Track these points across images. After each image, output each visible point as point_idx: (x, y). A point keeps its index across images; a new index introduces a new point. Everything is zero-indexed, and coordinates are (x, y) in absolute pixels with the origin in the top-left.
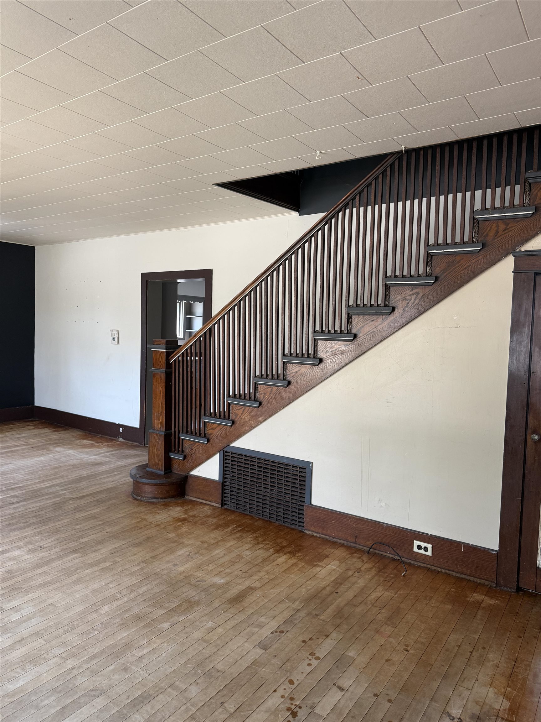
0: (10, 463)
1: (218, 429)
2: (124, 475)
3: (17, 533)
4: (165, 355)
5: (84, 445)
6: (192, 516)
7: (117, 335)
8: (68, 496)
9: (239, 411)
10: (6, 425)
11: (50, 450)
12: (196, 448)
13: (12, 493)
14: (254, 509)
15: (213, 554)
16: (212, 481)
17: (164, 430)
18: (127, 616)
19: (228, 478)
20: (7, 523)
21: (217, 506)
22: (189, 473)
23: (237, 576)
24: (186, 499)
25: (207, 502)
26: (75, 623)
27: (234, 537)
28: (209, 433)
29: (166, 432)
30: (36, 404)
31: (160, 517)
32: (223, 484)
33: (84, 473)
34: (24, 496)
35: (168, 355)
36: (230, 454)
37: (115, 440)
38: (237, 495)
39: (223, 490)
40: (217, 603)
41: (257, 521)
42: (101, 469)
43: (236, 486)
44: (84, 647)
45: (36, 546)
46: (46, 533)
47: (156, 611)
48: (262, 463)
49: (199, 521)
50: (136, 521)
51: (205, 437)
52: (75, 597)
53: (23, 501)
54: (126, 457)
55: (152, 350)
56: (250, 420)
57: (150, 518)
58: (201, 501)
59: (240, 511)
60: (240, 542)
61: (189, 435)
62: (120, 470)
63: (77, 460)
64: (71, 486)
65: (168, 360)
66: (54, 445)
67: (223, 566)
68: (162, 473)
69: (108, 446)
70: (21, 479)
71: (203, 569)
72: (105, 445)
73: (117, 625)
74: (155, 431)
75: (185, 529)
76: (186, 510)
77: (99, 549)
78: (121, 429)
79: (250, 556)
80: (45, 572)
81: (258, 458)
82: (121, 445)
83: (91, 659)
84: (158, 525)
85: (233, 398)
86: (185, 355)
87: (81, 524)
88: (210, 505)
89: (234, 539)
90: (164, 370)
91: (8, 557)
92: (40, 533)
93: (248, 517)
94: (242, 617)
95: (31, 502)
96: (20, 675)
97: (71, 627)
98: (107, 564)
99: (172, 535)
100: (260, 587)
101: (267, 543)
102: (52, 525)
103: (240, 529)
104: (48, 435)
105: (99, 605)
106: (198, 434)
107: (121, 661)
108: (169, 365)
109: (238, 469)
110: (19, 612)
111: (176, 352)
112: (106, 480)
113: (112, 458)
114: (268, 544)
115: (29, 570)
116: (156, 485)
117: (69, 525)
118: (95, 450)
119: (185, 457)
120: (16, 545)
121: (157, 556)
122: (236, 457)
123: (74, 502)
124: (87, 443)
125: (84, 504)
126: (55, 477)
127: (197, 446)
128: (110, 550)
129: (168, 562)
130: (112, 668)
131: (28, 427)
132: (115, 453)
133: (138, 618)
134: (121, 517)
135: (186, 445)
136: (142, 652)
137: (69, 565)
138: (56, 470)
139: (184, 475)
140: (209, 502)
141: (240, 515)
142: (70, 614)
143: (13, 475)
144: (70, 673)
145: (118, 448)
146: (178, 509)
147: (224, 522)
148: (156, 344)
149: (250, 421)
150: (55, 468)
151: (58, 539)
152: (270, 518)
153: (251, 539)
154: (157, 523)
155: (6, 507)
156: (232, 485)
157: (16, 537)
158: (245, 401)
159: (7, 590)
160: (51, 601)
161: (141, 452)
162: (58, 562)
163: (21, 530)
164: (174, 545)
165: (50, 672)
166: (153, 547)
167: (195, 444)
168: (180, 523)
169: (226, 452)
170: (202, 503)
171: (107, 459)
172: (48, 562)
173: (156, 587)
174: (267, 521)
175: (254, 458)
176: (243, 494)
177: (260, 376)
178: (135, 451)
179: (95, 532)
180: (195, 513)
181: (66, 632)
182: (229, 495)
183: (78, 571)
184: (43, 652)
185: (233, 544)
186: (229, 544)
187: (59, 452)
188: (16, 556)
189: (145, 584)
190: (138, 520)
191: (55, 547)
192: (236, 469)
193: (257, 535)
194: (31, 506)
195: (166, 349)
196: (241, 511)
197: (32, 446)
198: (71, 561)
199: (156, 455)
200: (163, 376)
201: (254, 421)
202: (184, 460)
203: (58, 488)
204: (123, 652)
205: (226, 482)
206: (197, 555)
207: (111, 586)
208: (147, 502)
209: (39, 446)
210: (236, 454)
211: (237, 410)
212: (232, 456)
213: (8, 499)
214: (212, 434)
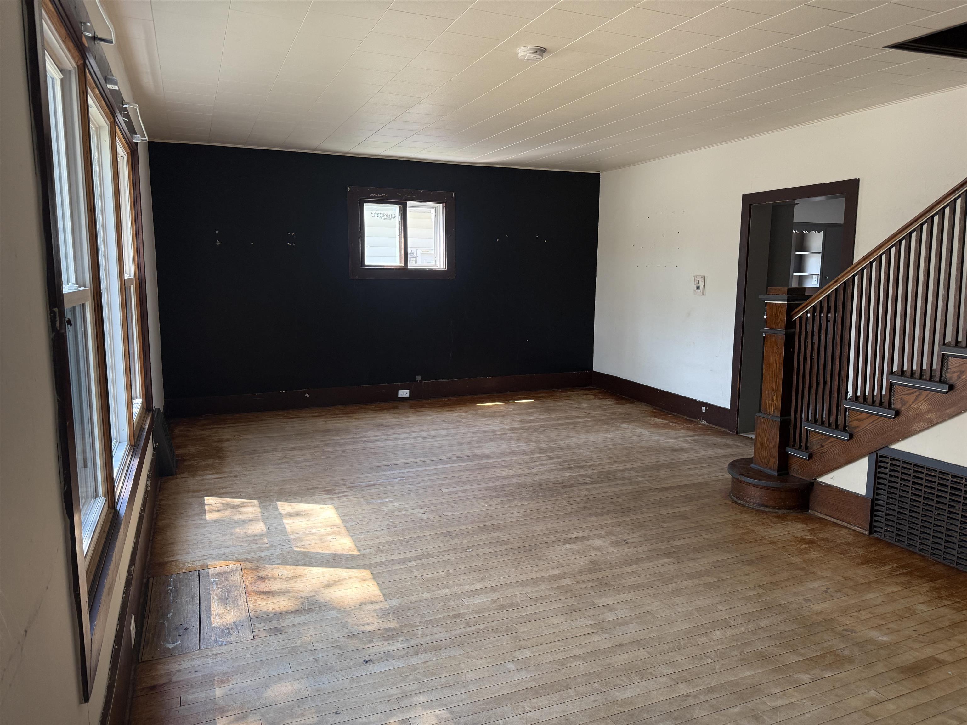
0: (574, 437)
1: (870, 420)
2: (714, 469)
3: (595, 519)
4: (785, 309)
5: (656, 424)
6: (824, 539)
7: (703, 283)
8: (647, 485)
9: (909, 396)
10: (562, 392)
11: (616, 426)
12: (830, 445)
13: (582, 472)
14: (928, 547)
15: (864, 598)
16: (855, 496)
17: (779, 414)
18: (748, 651)
19: (881, 495)
20: (582, 505)
21: (862, 532)
22: (815, 479)
23: (909, 637)
24: (810, 514)
25: (845, 524)
26: (682, 643)
27: (898, 581)
28: (853, 426)
29: (783, 418)
30: (595, 369)
31: (776, 532)
32: (873, 503)
33: (663, 459)
34: (595, 477)
35: (791, 309)
36: (888, 460)
37: (695, 422)
38: (898, 521)
39: (873, 510)
40: (880, 668)
41: (933, 565)
42: (683, 457)
43: (896, 508)
44: (697, 674)
45: (619, 538)
46: (628, 525)
47: (787, 655)
48: (948, 480)
49: (835, 548)
50: (741, 532)
51: (845, 430)
52: (676, 611)
53: (596, 482)
54: (714, 446)
55: (766, 302)
56: (928, 411)
57: (761, 530)
58: (834, 520)
59: (902, 546)
60: (907, 590)
61: (818, 425)
62: (707, 461)
63: (651, 442)
64: (648, 473)
65: (789, 316)
66: (621, 421)
67: (883, 618)
68: (776, 474)
69: (687, 429)
70: (589, 456)
71: (851, 615)
72: (684, 427)
73: (735, 659)
74: (765, 416)
75: (814, 555)
76: (813, 530)
77: (698, 559)
78: (704, 409)
79: (929, 613)
80: (634, 572)
81: (940, 472)
82: (705, 430)
83: (709, 691)
84: (774, 543)
85: (899, 376)
86: (818, 310)
87: (668, 522)
88: (850, 529)
89: (897, 584)
90: (783, 331)
91: (590, 545)
92: (620, 524)
93: (917, 556)
94: (924, 698)
95: (605, 485)
96: (626, 684)
97: (677, 646)
98: (711, 579)
99: (796, 560)
100: (953, 663)
101: (957, 600)
102: (634, 517)
103: (904, 571)
104: (611, 408)
105: (708, 628)
106: (834, 425)
107: (749, 706)
108: (790, 324)
109: (901, 484)
110: (613, 612)
111: (803, 305)
112: (692, 472)
113: (695, 445)
114: (959, 602)
115: (617, 566)
116: (766, 488)
117: (655, 521)
118: (671, 432)
119: (811, 456)
120: (596, 532)
121: (778, 583)
122: (899, 466)
123: (655, 493)
124: (660, 423)
125: (669, 499)
126: (627, 459)
127: (831, 442)
128: (713, 563)
129: (796, 594)
130: (737, 710)
131: (587, 396)
132: (698, 439)
133: (764, 658)
134: (720, 523)
135: (814, 440)
136: (776, 703)
137: (663, 570)
138: (627, 451)
139: (807, 481)
140: (849, 525)
141: (903, 551)
142: (675, 629)
143: (578, 451)
144: (685, 700)
145: (701, 433)
146: (801, 526)
147: (875, 556)
148: (771, 294)
149: (928, 413)
150: (626, 448)
151: (644, 536)
152: (958, 564)
153: (927, 589)
154: (773, 539)
155: (577, 486)
156: (888, 506)
157: (595, 524)
158: (923, 382)
159: (596, 584)
160: (648, 608)
161: (734, 442)
162: (649, 564)
163: (600, 517)
164: (802, 573)
165: (660, 691)
166: (770, 569)
167: (828, 439)
168: (806, 546)
169: (881, 456)
170: (836, 524)
171: (689, 446)
172: (637, 561)
173: (782, 624)
174: (953, 568)
175: (932, 470)
176: (909, 521)
177: (954, 343)
178: (725, 440)
179: (688, 535)
180: (827, 535)
181: (673, 650)
182: (883, 520)
183: (675, 580)
184: (648, 666)
185: (895, 590)
186: (889, 589)
187: (628, 429)
188: (598, 545)
189: (766, 615)
190: (744, 531)
191: (642, 545)
192: (897, 483)
193: (937, 586)
194: (606, 490)
195: (787, 301)
196: (904, 546)
197: (595, 419)
198: (664, 565)
199: (766, 448)
200: (781, 340)
201: (936, 414)
202: (809, 460)
203: (632, 473)
204: (749, 695)
205: (877, 500)
206: (839, 595)
207: (720, 608)
208: (752, 508)
209: (602, 420)
210: (899, 461)
211: (905, 394)
212: (891, 464)
213: (579, 478)
214: (858, 427)
